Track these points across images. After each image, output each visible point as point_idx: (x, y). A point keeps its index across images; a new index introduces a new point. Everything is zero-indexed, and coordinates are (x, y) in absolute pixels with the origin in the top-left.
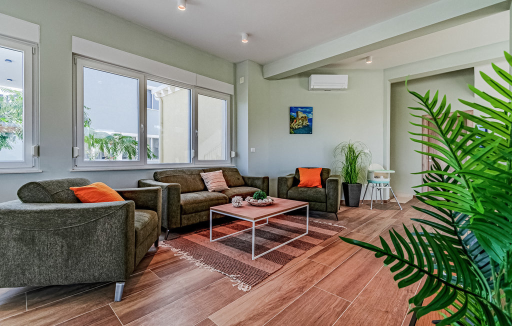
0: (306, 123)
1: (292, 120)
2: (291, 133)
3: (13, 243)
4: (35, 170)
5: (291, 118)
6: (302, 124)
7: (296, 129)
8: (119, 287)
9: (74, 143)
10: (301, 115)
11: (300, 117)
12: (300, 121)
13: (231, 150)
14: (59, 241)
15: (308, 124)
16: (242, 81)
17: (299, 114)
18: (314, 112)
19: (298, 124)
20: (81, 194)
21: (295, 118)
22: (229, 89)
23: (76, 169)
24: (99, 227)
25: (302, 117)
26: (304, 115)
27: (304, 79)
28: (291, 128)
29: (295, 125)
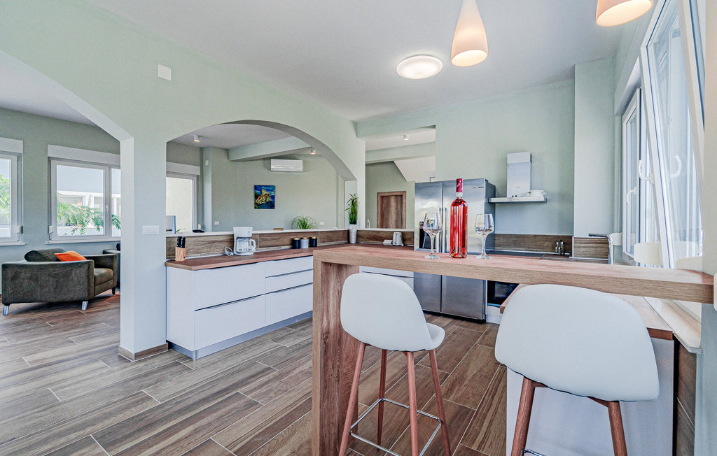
0: (269, 199)
1: (256, 196)
2: (255, 208)
3: (26, 281)
4: (19, 243)
6: (266, 200)
7: (260, 205)
8: (85, 304)
9: (49, 223)
10: (264, 192)
11: (263, 194)
12: (264, 198)
13: (198, 223)
14: (51, 279)
15: (271, 200)
16: (207, 163)
18: (277, 190)
19: (262, 200)
20: (61, 257)
21: (259, 195)
22: (196, 170)
23: (51, 242)
24: (73, 272)
25: (265, 194)
26: (267, 193)
27: (267, 161)
28: (256, 204)
29: (259, 201)
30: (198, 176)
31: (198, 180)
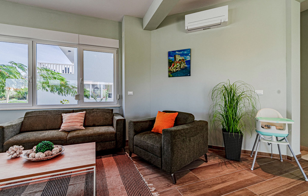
0: (183, 65)
1: (170, 64)
2: (169, 76)
5: (169, 62)
6: (180, 67)
7: (174, 72)
10: (178, 58)
11: (177, 60)
12: (178, 64)
13: (118, 93)
15: (186, 66)
16: (123, 35)
17: (177, 57)
18: (193, 53)
19: (176, 67)
21: (173, 62)
22: (115, 43)
25: (180, 60)
26: (181, 58)
28: (170, 72)
29: (173, 69)
30: (118, 49)
31: (117, 53)
